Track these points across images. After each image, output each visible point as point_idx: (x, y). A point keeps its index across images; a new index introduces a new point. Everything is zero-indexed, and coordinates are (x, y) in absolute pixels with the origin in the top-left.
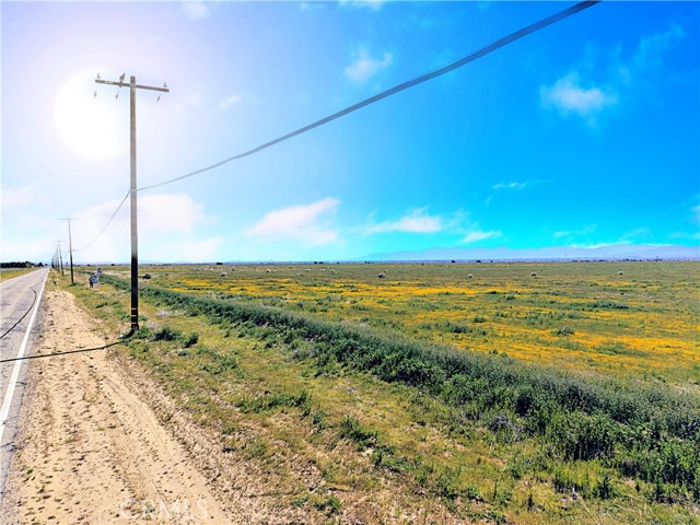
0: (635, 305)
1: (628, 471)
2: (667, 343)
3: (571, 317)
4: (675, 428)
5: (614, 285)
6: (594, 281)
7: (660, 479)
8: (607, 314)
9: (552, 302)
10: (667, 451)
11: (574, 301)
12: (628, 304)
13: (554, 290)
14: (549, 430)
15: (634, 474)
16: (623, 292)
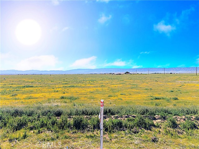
0: (35, 86)
1: (31, 129)
2: (43, 94)
3: (17, 90)
4: (43, 114)
5: (30, 81)
6: (24, 80)
7: (39, 128)
8: (28, 89)
9: (10, 87)
10: (41, 120)
11: (18, 86)
12: (33, 86)
13: (11, 83)
14: (8, 125)
15: (33, 129)
16: (32, 83)
